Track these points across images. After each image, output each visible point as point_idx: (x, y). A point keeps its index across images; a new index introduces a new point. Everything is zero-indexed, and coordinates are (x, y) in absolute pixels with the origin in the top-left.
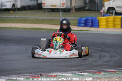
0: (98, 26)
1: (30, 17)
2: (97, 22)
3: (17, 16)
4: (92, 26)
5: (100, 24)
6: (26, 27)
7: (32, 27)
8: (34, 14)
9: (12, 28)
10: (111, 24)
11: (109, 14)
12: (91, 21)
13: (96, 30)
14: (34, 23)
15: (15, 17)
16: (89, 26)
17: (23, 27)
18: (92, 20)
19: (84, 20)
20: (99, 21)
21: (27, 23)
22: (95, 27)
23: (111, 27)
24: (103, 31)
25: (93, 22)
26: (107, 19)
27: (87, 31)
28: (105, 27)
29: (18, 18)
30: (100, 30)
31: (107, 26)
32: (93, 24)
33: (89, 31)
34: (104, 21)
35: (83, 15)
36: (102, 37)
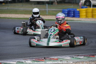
0: (79, 16)
1: (20, 9)
2: (78, 13)
3: (9, 8)
4: (74, 16)
5: (81, 14)
6: (18, 17)
7: (24, 17)
8: (23, 6)
9: (8, 18)
10: (90, 14)
11: (86, 6)
12: (72, 12)
13: (78, 20)
14: (25, 14)
15: (8, 9)
16: (71, 16)
17: (16, 17)
18: (74, 12)
19: (67, 11)
20: (80, 12)
21: (18, 14)
22: (77, 17)
23: (90, 17)
24: (84, 21)
25: (75, 13)
26: (86, 10)
27: (71, 20)
28: (85, 17)
29: (9, 9)
30: (82, 20)
31: (87, 16)
32: (75, 15)
33: (73, 20)
34: (84, 12)
35: (64, 7)
36: (85, 26)
